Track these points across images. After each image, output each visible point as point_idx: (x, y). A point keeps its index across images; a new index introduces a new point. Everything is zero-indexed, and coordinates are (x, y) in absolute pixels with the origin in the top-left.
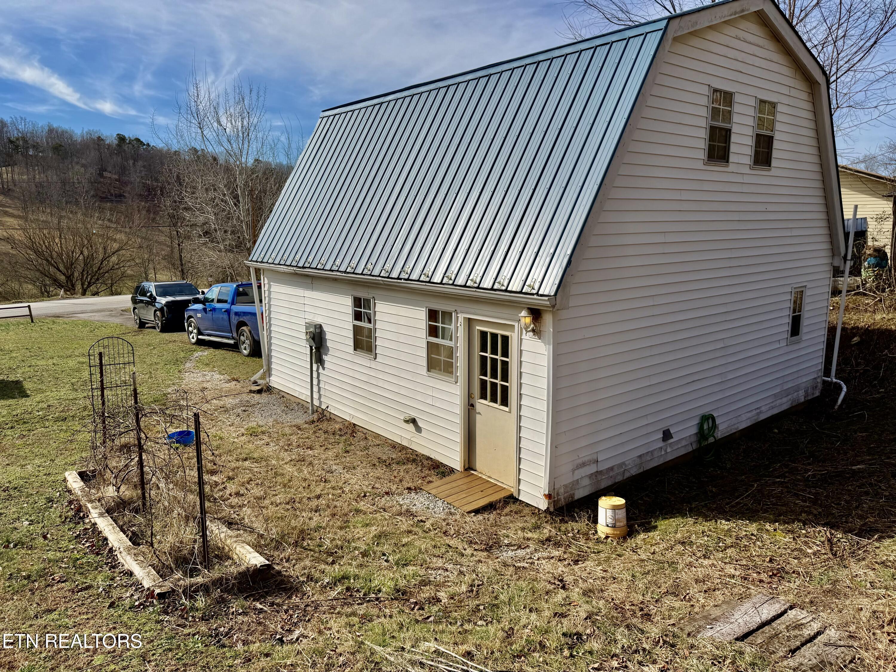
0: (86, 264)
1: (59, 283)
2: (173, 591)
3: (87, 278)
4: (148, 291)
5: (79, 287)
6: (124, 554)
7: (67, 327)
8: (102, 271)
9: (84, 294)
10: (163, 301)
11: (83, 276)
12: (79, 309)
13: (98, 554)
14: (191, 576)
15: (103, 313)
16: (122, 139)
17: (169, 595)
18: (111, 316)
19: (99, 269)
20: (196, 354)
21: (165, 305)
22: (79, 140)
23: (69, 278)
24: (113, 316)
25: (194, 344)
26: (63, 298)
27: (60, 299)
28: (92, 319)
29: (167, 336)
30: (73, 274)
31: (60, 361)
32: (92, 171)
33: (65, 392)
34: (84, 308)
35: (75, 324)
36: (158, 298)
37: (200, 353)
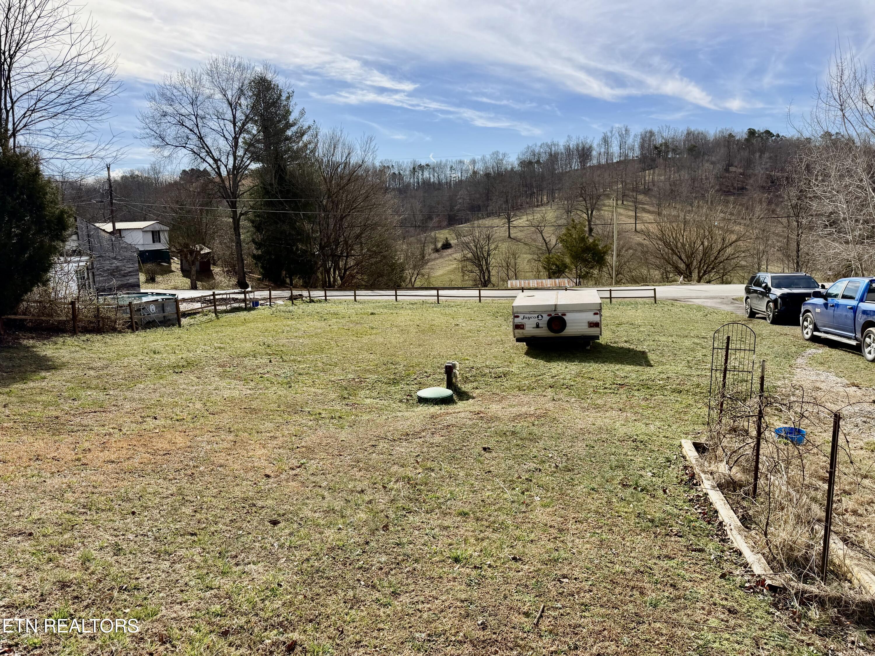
0: (705, 254)
1: (679, 271)
2: (785, 589)
3: (703, 266)
4: (764, 282)
5: (695, 275)
6: (735, 532)
7: (684, 310)
8: (717, 261)
9: (699, 281)
10: (777, 292)
11: (700, 265)
12: (694, 294)
13: (709, 523)
14: (805, 582)
15: (715, 300)
16: (752, 133)
17: (781, 591)
18: (722, 303)
19: (716, 259)
20: (809, 351)
21: (780, 297)
22: (712, 139)
23: (688, 266)
24: (724, 304)
25: (807, 340)
26: (682, 284)
27: (679, 285)
28: (705, 304)
29: (778, 328)
30: (692, 263)
31: (679, 340)
32: (720, 167)
33: (681, 367)
34: (699, 294)
35: (690, 308)
36: (773, 290)
37: (814, 351)
